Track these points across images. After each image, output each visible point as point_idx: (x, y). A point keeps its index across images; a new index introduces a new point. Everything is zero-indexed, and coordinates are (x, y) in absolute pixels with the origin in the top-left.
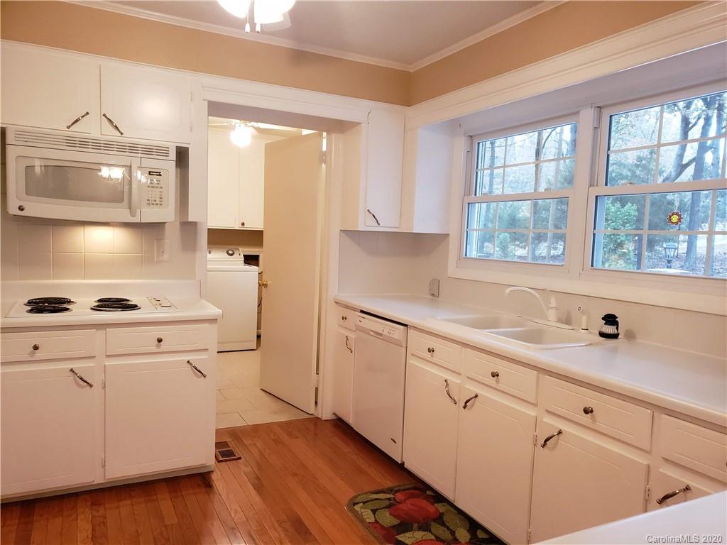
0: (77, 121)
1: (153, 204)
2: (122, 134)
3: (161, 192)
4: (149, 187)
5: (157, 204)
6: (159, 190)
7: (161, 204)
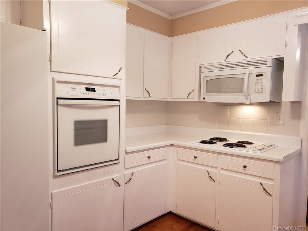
0: (228, 56)
1: (258, 92)
2: (247, 57)
3: (262, 85)
4: (256, 83)
5: (260, 92)
6: (261, 84)
7: (262, 92)
